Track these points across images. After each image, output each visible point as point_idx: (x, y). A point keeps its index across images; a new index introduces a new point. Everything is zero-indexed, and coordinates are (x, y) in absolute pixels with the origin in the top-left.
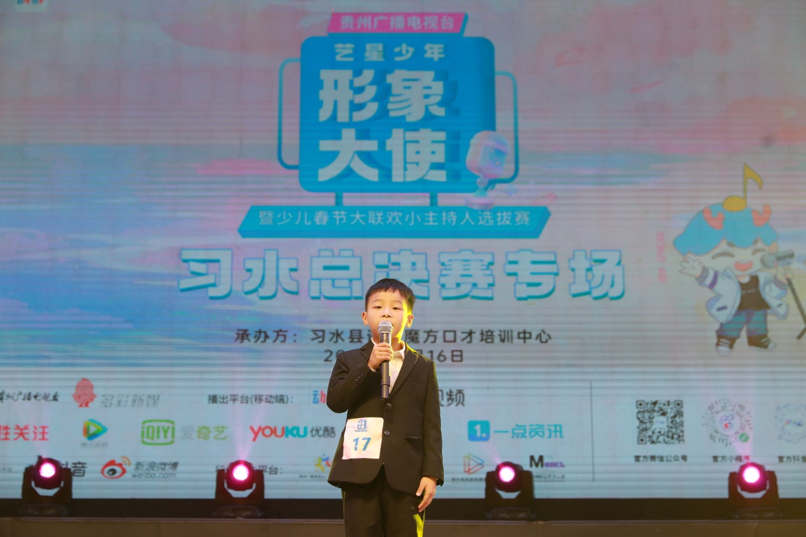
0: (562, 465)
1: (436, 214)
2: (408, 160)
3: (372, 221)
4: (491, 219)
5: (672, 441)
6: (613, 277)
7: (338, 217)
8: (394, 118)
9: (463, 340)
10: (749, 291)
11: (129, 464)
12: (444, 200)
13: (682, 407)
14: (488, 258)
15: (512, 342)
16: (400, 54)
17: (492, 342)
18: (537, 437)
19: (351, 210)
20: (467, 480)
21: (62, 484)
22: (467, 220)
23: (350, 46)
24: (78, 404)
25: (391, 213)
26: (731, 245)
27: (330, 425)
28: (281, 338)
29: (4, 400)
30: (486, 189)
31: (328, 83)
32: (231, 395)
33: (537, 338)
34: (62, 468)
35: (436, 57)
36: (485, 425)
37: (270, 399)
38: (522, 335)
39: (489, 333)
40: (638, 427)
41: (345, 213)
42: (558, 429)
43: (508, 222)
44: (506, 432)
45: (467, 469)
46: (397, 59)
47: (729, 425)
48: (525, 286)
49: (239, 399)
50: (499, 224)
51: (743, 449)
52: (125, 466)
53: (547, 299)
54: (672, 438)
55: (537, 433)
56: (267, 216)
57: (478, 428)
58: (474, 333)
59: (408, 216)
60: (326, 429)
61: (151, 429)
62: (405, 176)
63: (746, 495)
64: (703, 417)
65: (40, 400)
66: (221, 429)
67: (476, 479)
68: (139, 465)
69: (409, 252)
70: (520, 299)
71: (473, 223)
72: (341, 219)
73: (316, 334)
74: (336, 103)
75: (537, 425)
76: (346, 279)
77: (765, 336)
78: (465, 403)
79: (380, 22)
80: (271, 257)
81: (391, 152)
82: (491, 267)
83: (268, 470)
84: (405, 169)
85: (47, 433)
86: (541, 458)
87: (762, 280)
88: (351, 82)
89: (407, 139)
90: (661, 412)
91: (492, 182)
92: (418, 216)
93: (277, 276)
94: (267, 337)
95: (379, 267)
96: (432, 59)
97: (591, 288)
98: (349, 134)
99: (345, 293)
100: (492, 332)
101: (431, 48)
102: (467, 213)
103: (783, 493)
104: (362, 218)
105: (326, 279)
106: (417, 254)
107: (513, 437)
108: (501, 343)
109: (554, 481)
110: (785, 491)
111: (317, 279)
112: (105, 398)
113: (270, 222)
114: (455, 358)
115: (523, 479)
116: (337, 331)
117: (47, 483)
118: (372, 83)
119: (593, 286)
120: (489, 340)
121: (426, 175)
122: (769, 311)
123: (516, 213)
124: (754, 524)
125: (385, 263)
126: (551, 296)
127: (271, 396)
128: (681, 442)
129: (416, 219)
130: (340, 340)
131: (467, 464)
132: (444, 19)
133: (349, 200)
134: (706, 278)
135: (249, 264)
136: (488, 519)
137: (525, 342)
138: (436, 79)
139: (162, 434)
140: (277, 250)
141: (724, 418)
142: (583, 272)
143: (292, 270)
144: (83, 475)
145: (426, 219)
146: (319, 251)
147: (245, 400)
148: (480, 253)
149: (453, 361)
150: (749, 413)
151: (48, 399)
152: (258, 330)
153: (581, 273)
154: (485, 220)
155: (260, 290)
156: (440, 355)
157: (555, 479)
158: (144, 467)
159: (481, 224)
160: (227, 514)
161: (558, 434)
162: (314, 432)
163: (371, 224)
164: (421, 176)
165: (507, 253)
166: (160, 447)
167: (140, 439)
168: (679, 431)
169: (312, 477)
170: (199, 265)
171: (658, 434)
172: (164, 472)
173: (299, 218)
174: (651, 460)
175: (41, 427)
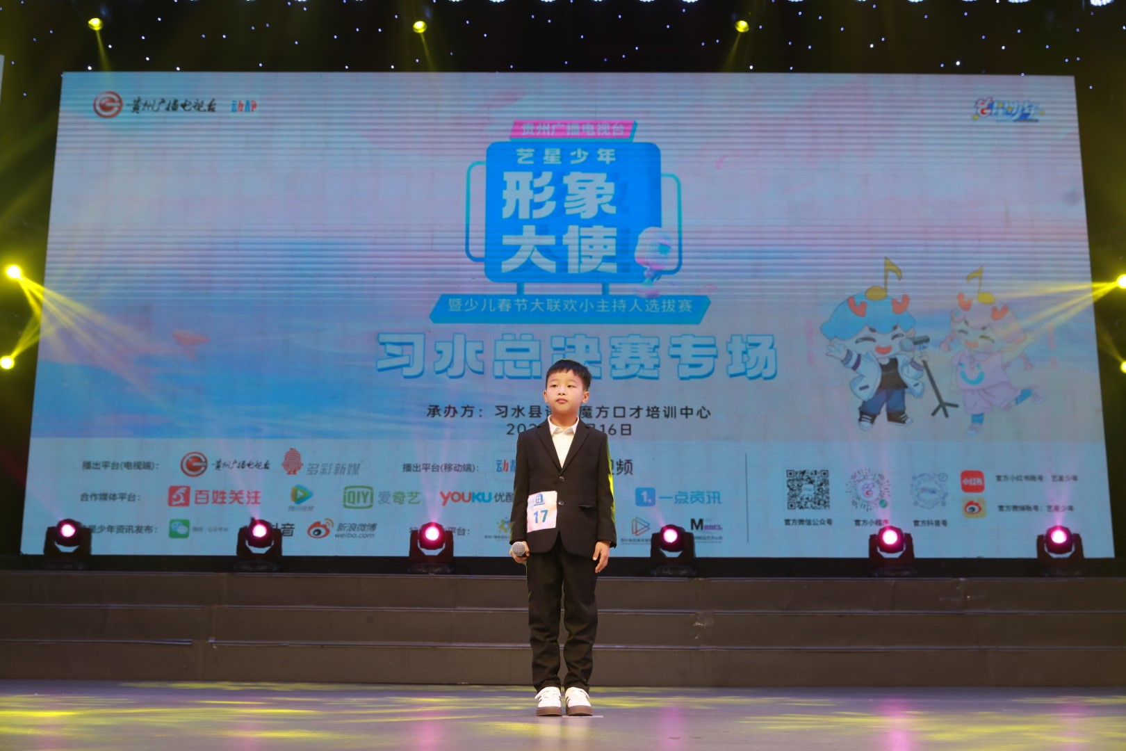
0: (720, 528)
1: (607, 302)
2: (582, 254)
3: (549, 308)
4: (657, 307)
5: (819, 507)
6: (766, 359)
7: (519, 305)
8: (570, 216)
9: (631, 415)
10: (889, 373)
11: (333, 526)
12: (615, 289)
13: (828, 476)
14: (654, 342)
15: (675, 417)
16: (575, 157)
17: (658, 417)
18: (697, 502)
19: (532, 298)
20: (635, 540)
21: (273, 544)
22: (636, 308)
23: (530, 151)
24: (286, 472)
25: (567, 301)
26: (873, 330)
28: (468, 413)
29: (221, 468)
30: (653, 279)
31: (511, 185)
32: (423, 464)
33: (698, 414)
34: (272, 528)
35: (608, 160)
36: (651, 492)
37: (458, 468)
38: (684, 412)
39: (655, 410)
40: (788, 494)
41: (526, 301)
42: (716, 495)
43: (672, 310)
44: (671, 498)
45: (634, 531)
46: (573, 162)
47: (869, 493)
48: (687, 366)
49: (430, 467)
50: (664, 311)
51: (882, 514)
52: (328, 527)
53: (707, 378)
54: (819, 504)
55: (697, 499)
56: (455, 303)
57: (645, 494)
58: (642, 409)
59: (582, 304)
61: (352, 494)
62: (579, 269)
63: (885, 555)
64: (847, 485)
65: (252, 468)
66: (414, 495)
67: (643, 540)
68: (341, 527)
69: (584, 337)
70: (682, 379)
71: (641, 310)
72: (523, 307)
73: (500, 410)
74: (517, 201)
75: (698, 492)
76: (527, 360)
77: (903, 413)
78: (634, 471)
79: (558, 130)
80: (459, 340)
81: (567, 246)
82: (656, 350)
83: (456, 531)
84: (580, 263)
85: (259, 497)
86: (701, 521)
87: (900, 363)
88: (532, 183)
89: (582, 234)
90: (809, 480)
91: (658, 273)
92: (591, 304)
93: (465, 358)
94: (455, 412)
95: (555, 349)
96: (604, 162)
97: (746, 369)
98: (529, 230)
99: (526, 373)
100: (658, 408)
101: (603, 153)
102: (636, 300)
103: (918, 554)
104: (541, 306)
105: (509, 360)
106: (590, 338)
107: (676, 502)
108: (666, 419)
109: (712, 542)
110: (920, 552)
111: (500, 360)
112: (310, 467)
113: (459, 309)
114: (625, 432)
115: (685, 540)
116: (518, 407)
117: (259, 542)
118: (549, 184)
119: (748, 367)
120: (655, 416)
121: (598, 267)
122: (906, 390)
123: (679, 301)
124: (892, 581)
125: (561, 345)
126: (710, 377)
127: (459, 465)
128: (827, 508)
129: (589, 305)
130: (520, 414)
131: (634, 528)
132: (614, 127)
133: (531, 288)
134: (850, 360)
135: (440, 347)
136: (654, 576)
137: (687, 417)
138: (607, 180)
139: (362, 499)
140: (465, 334)
141: (866, 486)
142: (741, 353)
143: (478, 352)
144: (292, 535)
145: (599, 306)
146: (503, 337)
147: (436, 468)
148: (646, 337)
149: (622, 434)
151: (260, 467)
152: (448, 406)
153: (737, 356)
154: (652, 308)
155: (449, 370)
156: (610, 429)
157: (714, 540)
158: (346, 529)
159: (649, 312)
160: (419, 570)
161: (716, 500)
162: (498, 498)
163: (549, 311)
164: (594, 267)
165: (671, 337)
166: (360, 510)
167: (342, 503)
168: (825, 498)
169: (496, 537)
170: (395, 346)
171: (805, 500)
172: (364, 532)
173: (485, 306)
174: (800, 524)
175: (254, 492)
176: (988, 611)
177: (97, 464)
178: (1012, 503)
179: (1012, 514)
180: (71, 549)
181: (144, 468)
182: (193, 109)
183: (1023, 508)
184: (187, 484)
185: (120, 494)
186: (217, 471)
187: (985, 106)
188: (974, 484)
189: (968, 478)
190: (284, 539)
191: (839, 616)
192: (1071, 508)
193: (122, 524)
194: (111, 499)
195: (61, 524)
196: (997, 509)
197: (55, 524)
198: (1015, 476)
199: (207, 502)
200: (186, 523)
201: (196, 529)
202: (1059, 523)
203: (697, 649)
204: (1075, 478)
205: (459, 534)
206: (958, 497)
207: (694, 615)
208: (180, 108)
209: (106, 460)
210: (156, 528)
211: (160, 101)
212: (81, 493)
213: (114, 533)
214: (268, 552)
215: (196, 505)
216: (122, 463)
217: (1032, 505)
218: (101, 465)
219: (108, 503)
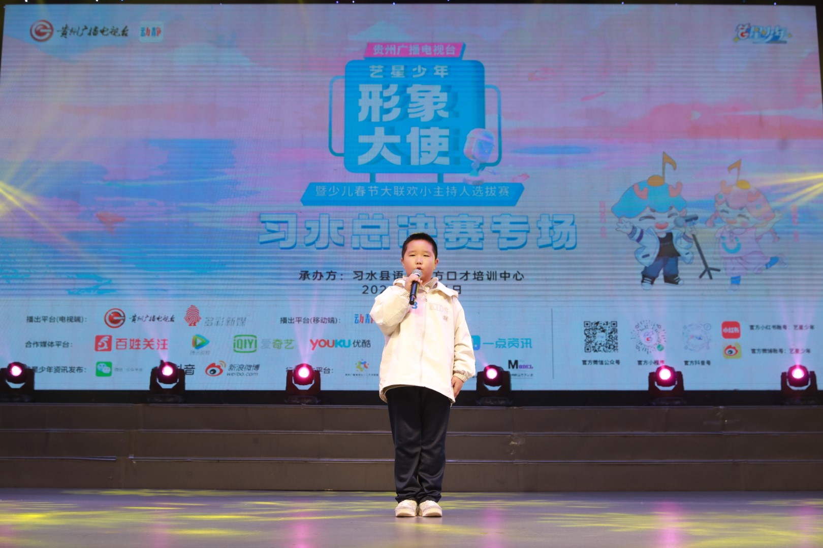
0: (531, 367)
1: (442, 189)
2: (422, 150)
3: (396, 193)
4: (482, 192)
5: (609, 350)
6: (568, 233)
7: (372, 191)
8: (411, 119)
9: (461, 279)
10: (666, 244)
11: (225, 366)
12: (447, 178)
13: (616, 326)
14: (480, 220)
15: (496, 279)
16: (416, 73)
17: (482, 280)
18: (514, 347)
19: (382, 185)
21: (178, 381)
22: (465, 193)
23: (380, 67)
24: (188, 324)
25: (411, 188)
26: (653, 211)
27: (367, 339)
28: (332, 277)
29: (136, 321)
30: (478, 170)
31: (365, 95)
32: (297, 318)
33: (514, 277)
34: (178, 369)
36: (477, 339)
38: (503, 275)
39: (480, 274)
40: (585, 340)
41: (378, 187)
42: (529, 341)
43: (493, 194)
44: (493, 343)
46: (414, 76)
47: (649, 339)
48: (505, 240)
49: (302, 320)
50: (487, 195)
51: (659, 356)
52: (222, 368)
53: (521, 249)
54: (609, 348)
55: (513, 345)
56: (321, 190)
58: (469, 273)
59: (422, 190)
60: (364, 342)
61: (240, 341)
62: (419, 162)
63: (661, 388)
64: (632, 333)
65: (161, 321)
66: (289, 342)
68: (232, 367)
69: (423, 216)
70: (501, 249)
71: (469, 195)
72: (374, 192)
73: (357, 275)
74: (370, 108)
75: (514, 339)
76: (378, 235)
77: (677, 276)
79: (402, 50)
80: (324, 219)
81: (410, 143)
82: (481, 226)
84: (420, 156)
85: (167, 344)
86: (516, 362)
87: (674, 236)
88: (381, 93)
89: (422, 134)
90: (601, 330)
91: (483, 166)
92: (429, 190)
93: (329, 233)
94: (321, 276)
95: (401, 226)
96: (440, 76)
97: (552, 242)
98: (379, 131)
99: (378, 245)
100: (482, 273)
101: (439, 68)
102: (464, 187)
104: (389, 191)
105: (364, 235)
106: (428, 217)
107: (496, 347)
108: (488, 281)
110: (689, 386)
111: (357, 235)
112: (207, 320)
113: (324, 195)
115: (503, 378)
116: (372, 272)
117: (167, 380)
118: (396, 94)
119: (553, 240)
120: (480, 279)
121: (435, 160)
122: (679, 258)
123: (499, 187)
124: (666, 409)
125: (407, 224)
126: (524, 247)
127: (325, 319)
128: (616, 351)
129: (427, 190)
130: (373, 277)
132: (447, 48)
133: (381, 178)
134: (635, 234)
135: (308, 225)
136: (479, 405)
137: (505, 280)
138: (441, 91)
139: (248, 345)
140: (329, 214)
141: (647, 334)
142: (547, 230)
143: (339, 228)
144: (193, 374)
145: (436, 192)
146: (359, 215)
147: (306, 321)
148: (474, 216)
150: (664, 330)
151: (167, 320)
152: (315, 271)
154: (477, 193)
155: (317, 242)
157: (526, 377)
158: (237, 368)
159: (475, 196)
160: (294, 401)
161: (529, 345)
162: (356, 344)
163: (396, 195)
164: (431, 161)
165: (493, 217)
166: (247, 354)
167: (233, 348)
168: (614, 343)
169: (354, 375)
170: (273, 225)
171: (600, 345)
172: (250, 372)
173: (344, 192)
174: (594, 364)
175: (162, 340)
176: (742, 432)
177: (37, 319)
178: (762, 347)
179: (763, 355)
180: (18, 386)
181: (76, 321)
182: (110, 34)
183: (771, 351)
184: (108, 334)
185: (56, 342)
186: (133, 323)
187: (744, 31)
188: (732, 332)
189: (728, 327)
190: (187, 377)
191: (625, 437)
192: (808, 351)
193: (58, 366)
194: (49, 346)
195: (10, 366)
196: (751, 351)
197: (6, 366)
198: (765, 325)
199: (125, 348)
200: (109, 364)
201: (117, 369)
202: (798, 363)
203: (512, 463)
204: (812, 327)
205: (325, 373)
206: (720, 342)
207: (510, 436)
208: (100, 34)
209: (45, 315)
210: (85, 369)
211: (84, 27)
212: (27, 341)
213: (52, 373)
214: (174, 387)
215: (117, 350)
216: (58, 317)
217: (778, 348)
218: (41, 319)
219: (47, 349)
